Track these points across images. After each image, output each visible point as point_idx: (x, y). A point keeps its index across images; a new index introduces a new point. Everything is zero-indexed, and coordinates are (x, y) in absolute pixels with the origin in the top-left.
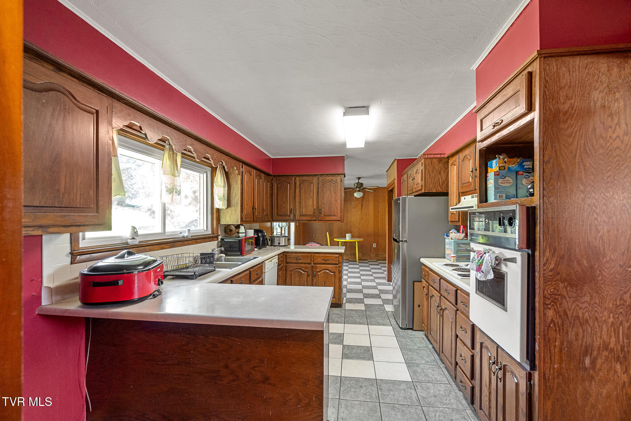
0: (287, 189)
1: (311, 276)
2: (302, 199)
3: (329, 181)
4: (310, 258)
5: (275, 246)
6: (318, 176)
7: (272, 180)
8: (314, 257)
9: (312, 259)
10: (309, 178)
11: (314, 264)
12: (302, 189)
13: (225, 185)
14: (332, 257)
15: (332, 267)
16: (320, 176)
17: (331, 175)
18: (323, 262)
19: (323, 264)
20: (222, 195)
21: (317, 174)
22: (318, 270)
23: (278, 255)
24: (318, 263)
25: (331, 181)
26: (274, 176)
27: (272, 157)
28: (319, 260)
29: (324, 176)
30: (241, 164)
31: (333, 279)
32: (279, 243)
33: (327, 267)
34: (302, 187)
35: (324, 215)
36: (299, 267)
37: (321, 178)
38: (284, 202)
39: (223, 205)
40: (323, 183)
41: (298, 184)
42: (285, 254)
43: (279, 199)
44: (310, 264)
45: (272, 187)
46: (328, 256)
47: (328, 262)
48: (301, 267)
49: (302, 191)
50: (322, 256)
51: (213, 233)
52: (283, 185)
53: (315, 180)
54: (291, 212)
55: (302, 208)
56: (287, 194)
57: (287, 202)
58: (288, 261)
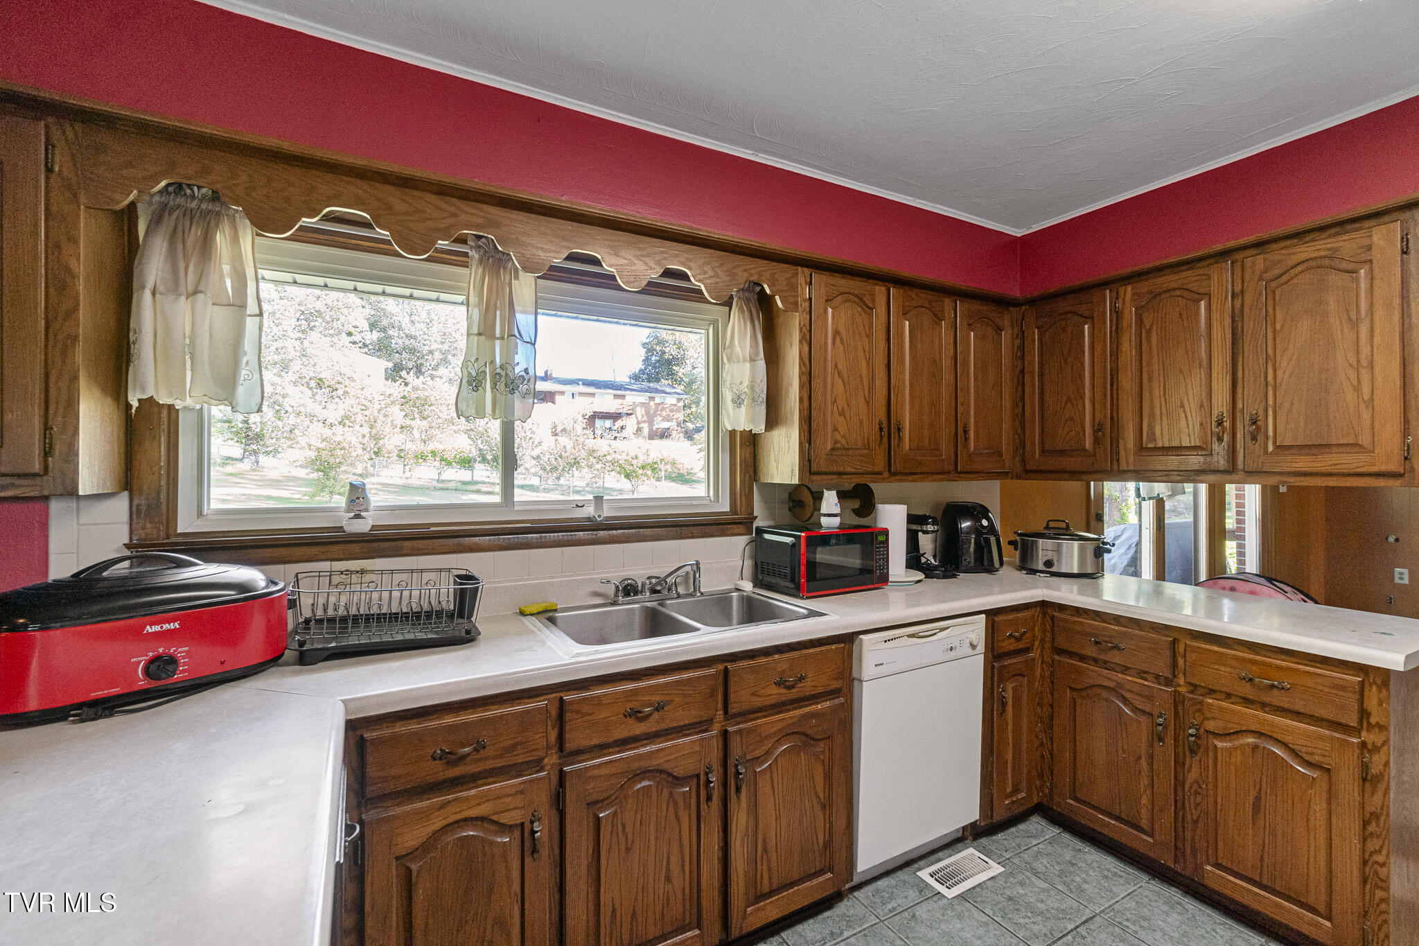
0: (1081, 345)
1: (1170, 741)
2: (1150, 379)
3: (1311, 263)
4: (1168, 653)
6: (1239, 256)
7: (1023, 319)
8: (1191, 657)
9: (1181, 661)
10: (1188, 277)
11: (1194, 687)
12: (1149, 332)
13: (757, 354)
14: (1310, 682)
15: (1309, 736)
16: (1252, 252)
17: (1322, 229)
18: (1246, 690)
19: (1247, 701)
20: (745, 387)
21: (1231, 244)
22: (1211, 725)
23: (991, 614)
24: (1212, 692)
25: (1327, 262)
26: (1032, 302)
27: (1019, 233)
28: (1223, 676)
29: (1274, 246)
30: (802, 274)
31: (1319, 807)
32: (1049, 564)
33: (1272, 725)
34: (1147, 322)
35: (1279, 448)
36: (1112, 685)
37: (1258, 262)
38: (1069, 400)
39: (752, 419)
40: (1274, 284)
41: (1130, 313)
42: (1050, 611)
43: (1047, 390)
44: (1168, 682)
45: (1021, 353)
46: (1279, 668)
47: (1276, 698)
48: (1119, 685)
49: (1149, 341)
50: (1236, 658)
51: (734, 510)
52: (1064, 329)
53: (1221, 279)
54: (1096, 441)
55: (1152, 415)
56: (1082, 364)
57: (1082, 397)
58: (1063, 643)
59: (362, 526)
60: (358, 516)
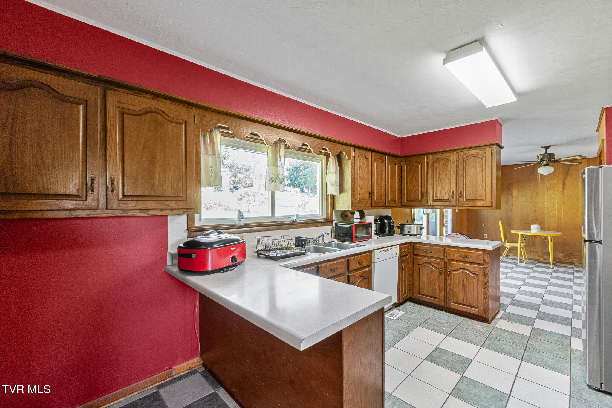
0: (418, 170)
1: (443, 274)
2: (436, 181)
3: (473, 155)
4: (443, 252)
5: (405, 235)
6: (458, 151)
7: (401, 162)
8: (448, 252)
9: (446, 254)
10: (445, 155)
11: (449, 260)
12: (436, 168)
13: (337, 171)
14: (474, 255)
15: (474, 267)
16: (460, 150)
17: (476, 147)
18: (461, 259)
19: (461, 261)
20: (334, 181)
21: (456, 148)
22: (453, 268)
23: (400, 245)
24: (453, 260)
25: (476, 155)
26: (404, 157)
27: (400, 137)
28: (455, 256)
29: (466, 150)
30: (352, 148)
31: (475, 283)
32: (409, 232)
33: (466, 266)
34: (436, 166)
35: (466, 200)
36: (429, 262)
37: (462, 153)
38: (415, 186)
39: (336, 191)
40: (465, 159)
41: (431, 163)
42: (412, 244)
43: (408, 183)
44: (443, 259)
45: (401, 170)
46: (468, 252)
47: (467, 260)
48: (431, 262)
49: (436, 171)
50: (459, 251)
51: (328, 218)
52: (413, 166)
53: (453, 156)
54: (422, 197)
55: (437, 191)
56: (418, 176)
57: (418, 185)
58: (416, 253)
59: (242, 223)
60: (240, 220)
